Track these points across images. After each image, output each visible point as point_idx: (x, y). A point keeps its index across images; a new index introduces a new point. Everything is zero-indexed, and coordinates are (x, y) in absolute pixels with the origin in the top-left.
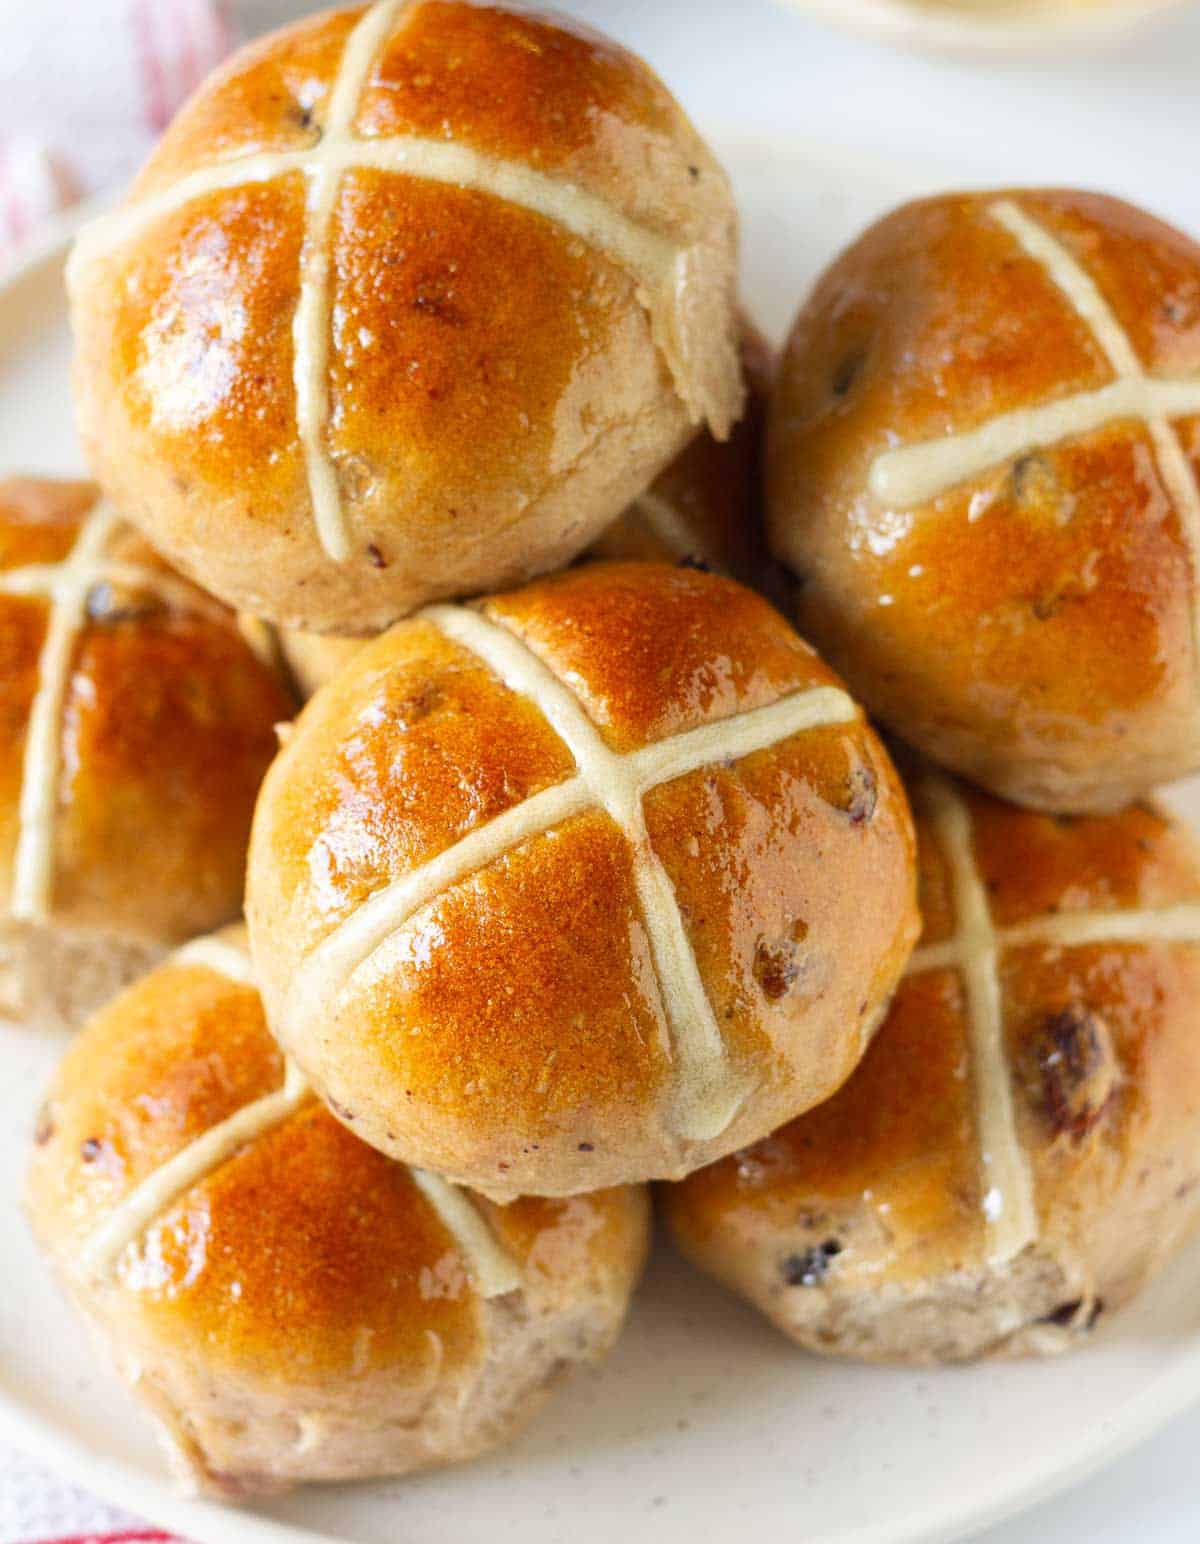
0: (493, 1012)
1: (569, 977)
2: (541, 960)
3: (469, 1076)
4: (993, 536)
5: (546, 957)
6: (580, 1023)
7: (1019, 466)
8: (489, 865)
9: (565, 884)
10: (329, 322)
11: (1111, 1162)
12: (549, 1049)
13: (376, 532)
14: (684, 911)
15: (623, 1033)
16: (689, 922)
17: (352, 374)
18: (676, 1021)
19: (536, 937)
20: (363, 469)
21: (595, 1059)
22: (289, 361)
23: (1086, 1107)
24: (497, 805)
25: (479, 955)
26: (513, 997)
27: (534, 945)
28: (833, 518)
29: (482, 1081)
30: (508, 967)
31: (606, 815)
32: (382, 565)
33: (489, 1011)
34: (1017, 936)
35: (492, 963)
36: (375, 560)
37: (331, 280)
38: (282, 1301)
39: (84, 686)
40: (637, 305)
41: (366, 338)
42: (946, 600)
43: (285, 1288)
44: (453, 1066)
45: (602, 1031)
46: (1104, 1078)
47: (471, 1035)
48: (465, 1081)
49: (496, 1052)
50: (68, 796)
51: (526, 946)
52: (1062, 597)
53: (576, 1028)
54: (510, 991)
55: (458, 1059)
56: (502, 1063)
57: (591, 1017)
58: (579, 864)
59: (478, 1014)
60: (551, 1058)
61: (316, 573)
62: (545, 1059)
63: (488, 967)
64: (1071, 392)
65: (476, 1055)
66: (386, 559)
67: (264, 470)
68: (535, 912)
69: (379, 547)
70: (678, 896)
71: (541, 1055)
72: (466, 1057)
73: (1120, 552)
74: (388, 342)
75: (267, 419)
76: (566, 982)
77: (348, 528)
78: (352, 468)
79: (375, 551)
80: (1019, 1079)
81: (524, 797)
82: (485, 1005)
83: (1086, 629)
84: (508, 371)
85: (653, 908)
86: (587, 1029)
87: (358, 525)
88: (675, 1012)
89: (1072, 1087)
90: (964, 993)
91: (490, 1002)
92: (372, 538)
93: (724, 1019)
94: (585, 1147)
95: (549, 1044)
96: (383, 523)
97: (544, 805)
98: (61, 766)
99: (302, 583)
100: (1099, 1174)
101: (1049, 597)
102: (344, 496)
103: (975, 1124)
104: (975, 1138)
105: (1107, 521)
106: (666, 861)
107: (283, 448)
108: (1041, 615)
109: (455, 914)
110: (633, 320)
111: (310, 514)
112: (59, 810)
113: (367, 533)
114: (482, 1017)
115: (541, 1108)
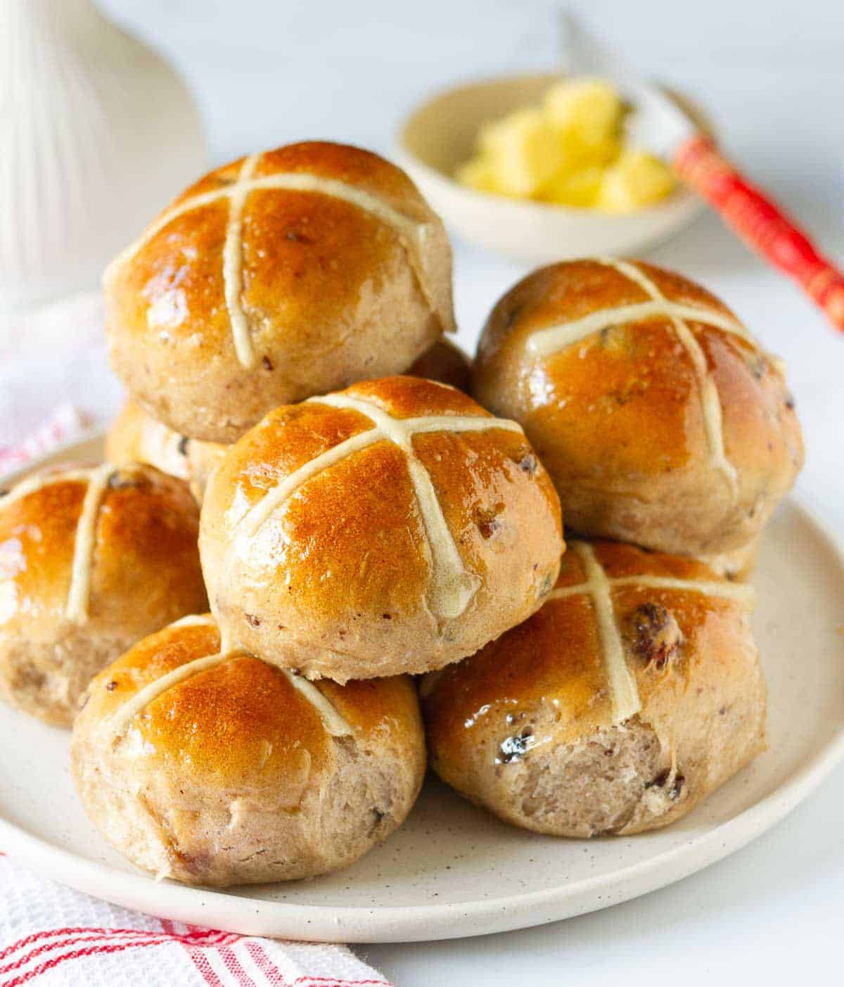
0: (335, 532)
1: (375, 511)
2: (360, 503)
3: (322, 571)
4: (594, 363)
5: (361, 502)
6: (381, 535)
7: (604, 332)
8: (331, 466)
9: (371, 469)
10: (242, 249)
11: (680, 682)
12: (365, 551)
13: (267, 348)
14: (436, 488)
15: (405, 542)
16: (438, 492)
17: (253, 270)
18: (433, 540)
19: (356, 493)
20: (260, 314)
21: (390, 556)
22: (221, 267)
23: (663, 644)
24: (335, 442)
25: (326, 504)
26: (345, 523)
27: (355, 496)
28: (509, 375)
29: (329, 573)
30: (342, 508)
31: (393, 443)
32: (271, 368)
33: (332, 531)
34: (621, 581)
35: (333, 507)
36: (267, 366)
37: (243, 232)
38: (221, 728)
39: (107, 510)
40: (400, 245)
41: (262, 254)
42: (569, 398)
43: (222, 722)
44: (314, 567)
45: (394, 540)
46: (672, 633)
47: (323, 547)
48: (321, 574)
49: (336, 555)
50: (98, 557)
51: (352, 497)
52: (631, 393)
53: (379, 537)
54: (343, 520)
55: (316, 562)
56: (340, 561)
57: (387, 532)
58: (378, 460)
59: (327, 534)
60: (366, 556)
61: (235, 381)
62: (364, 557)
63: (331, 510)
64: (629, 304)
65: (326, 558)
66: (273, 364)
67: (208, 320)
68: (356, 482)
69: (269, 357)
70: (432, 480)
71: (361, 554)
72: (320, 561)
73: (660, 369)
74: (273, 254)
75: (211, 294)
76: (374, 513)
77: (253, 347)
78: (255, 314)
79: (266, 360)
80: (625, 639)
81: (348, 438)
82: (331, 529)
83: (645, 409)
84: (334, 264)
85: (418, 481)
86: (385, 539)
87: (258, 344)
88: (432, 536)
89: (655, 635)
90: (593, 604)
91: (333, 527)
92: (266, 352)
93: (458, 543)
94: (387, 616)
95: (365, 548)
96: (271, 342)
97: (359, 440)
98: (95, 545)
99: (228, 387)
100: (673, 684)
101: (625, 391)
102: (249, 329)
103: (602, 657)
104: (604, 664)
105: (652, 354)
106: (424, 463)
107: (218, 307)
108: (621, 402)
109: (313, 487)
110: (398, 251)
111: (232, 341)
112: (93, 564)
113: (263, 349)
114: (328, 535)
115: (362, 588)
